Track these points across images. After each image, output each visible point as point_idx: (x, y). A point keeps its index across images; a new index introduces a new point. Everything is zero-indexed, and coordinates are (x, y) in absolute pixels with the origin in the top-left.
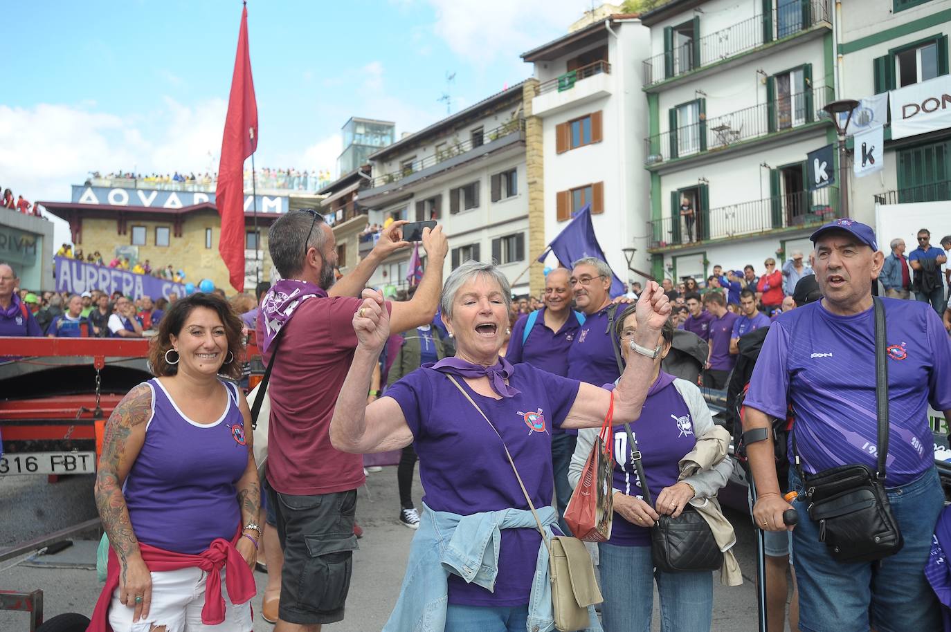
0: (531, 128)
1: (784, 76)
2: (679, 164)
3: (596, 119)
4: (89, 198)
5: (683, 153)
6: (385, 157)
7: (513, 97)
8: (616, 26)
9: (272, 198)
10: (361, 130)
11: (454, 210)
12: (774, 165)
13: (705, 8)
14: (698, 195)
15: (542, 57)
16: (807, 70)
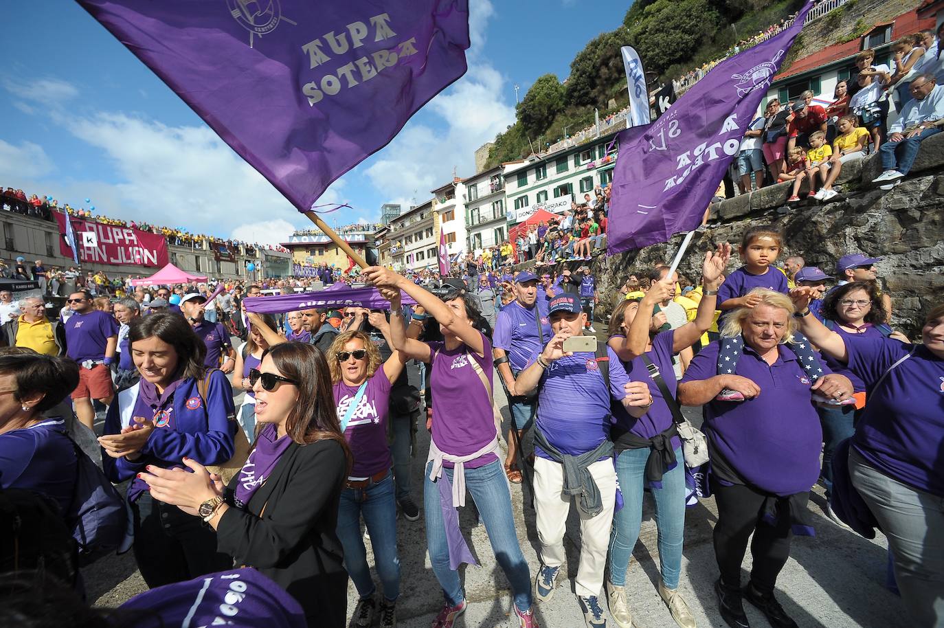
0: (435, 214)
1: (497, 202)
2: (475, 227)
3: (453, 212)
4: (295, 241)
5: (475, 223)
6: (394, 222)
7: (429, 205)
8: (456, 184)
9: (358, 235)
10: (388, 208)
11: (416, 240)
12: (496, 228)
13: (478, 181)
14: (479, 236)
15: (437, 192)
16: (501, 201)
